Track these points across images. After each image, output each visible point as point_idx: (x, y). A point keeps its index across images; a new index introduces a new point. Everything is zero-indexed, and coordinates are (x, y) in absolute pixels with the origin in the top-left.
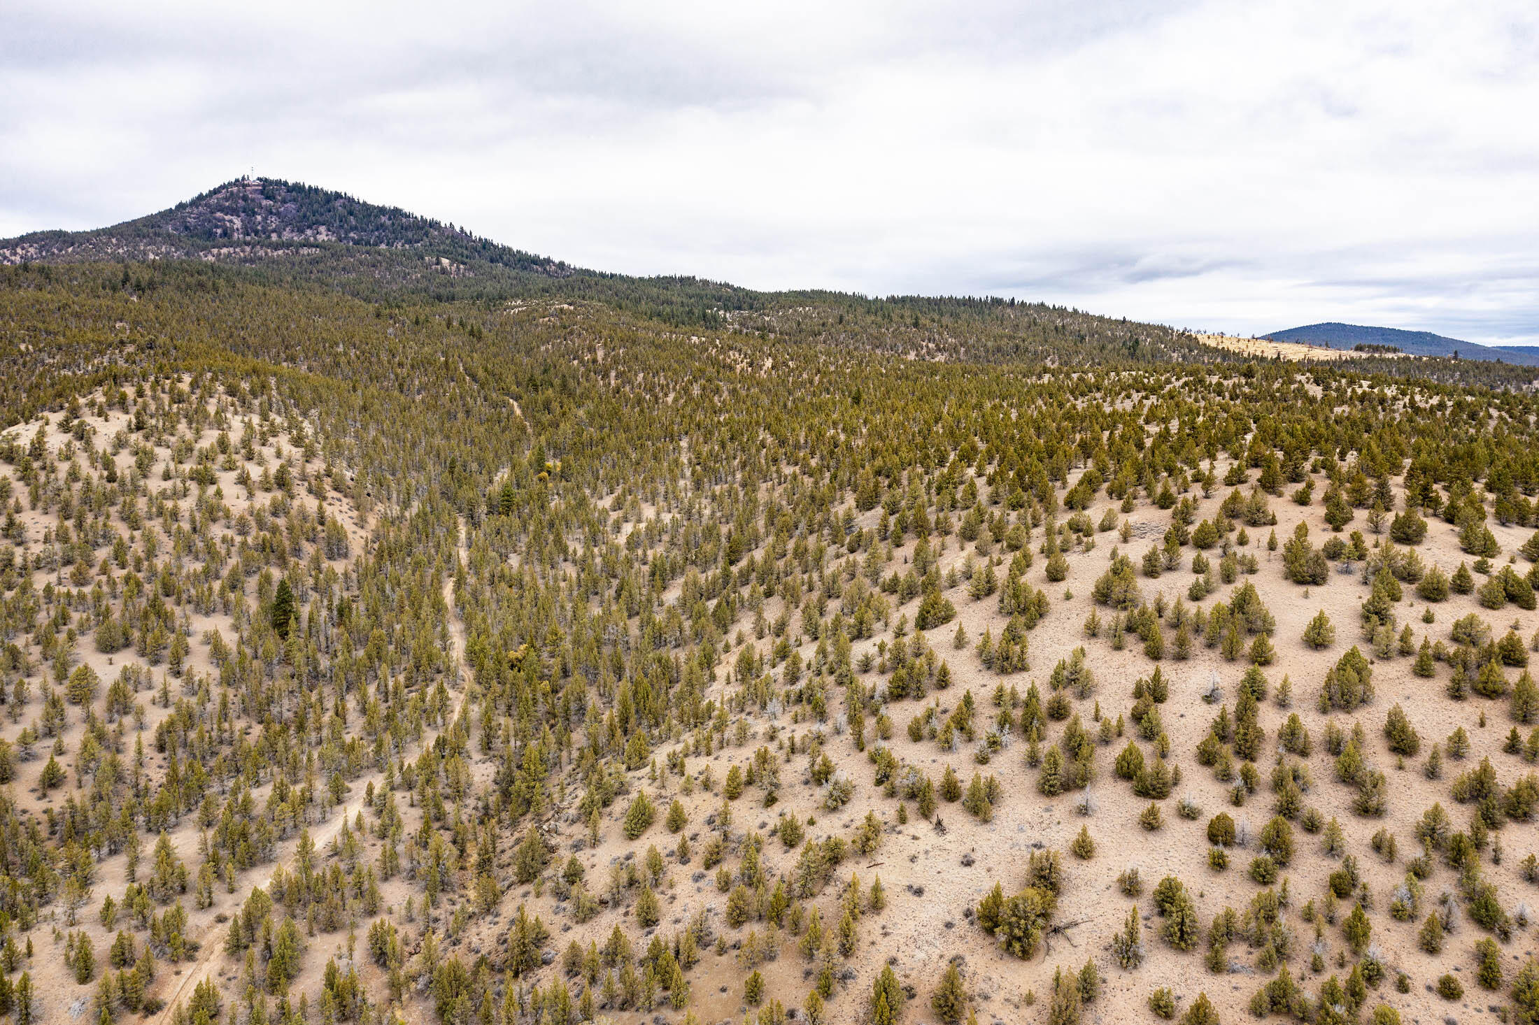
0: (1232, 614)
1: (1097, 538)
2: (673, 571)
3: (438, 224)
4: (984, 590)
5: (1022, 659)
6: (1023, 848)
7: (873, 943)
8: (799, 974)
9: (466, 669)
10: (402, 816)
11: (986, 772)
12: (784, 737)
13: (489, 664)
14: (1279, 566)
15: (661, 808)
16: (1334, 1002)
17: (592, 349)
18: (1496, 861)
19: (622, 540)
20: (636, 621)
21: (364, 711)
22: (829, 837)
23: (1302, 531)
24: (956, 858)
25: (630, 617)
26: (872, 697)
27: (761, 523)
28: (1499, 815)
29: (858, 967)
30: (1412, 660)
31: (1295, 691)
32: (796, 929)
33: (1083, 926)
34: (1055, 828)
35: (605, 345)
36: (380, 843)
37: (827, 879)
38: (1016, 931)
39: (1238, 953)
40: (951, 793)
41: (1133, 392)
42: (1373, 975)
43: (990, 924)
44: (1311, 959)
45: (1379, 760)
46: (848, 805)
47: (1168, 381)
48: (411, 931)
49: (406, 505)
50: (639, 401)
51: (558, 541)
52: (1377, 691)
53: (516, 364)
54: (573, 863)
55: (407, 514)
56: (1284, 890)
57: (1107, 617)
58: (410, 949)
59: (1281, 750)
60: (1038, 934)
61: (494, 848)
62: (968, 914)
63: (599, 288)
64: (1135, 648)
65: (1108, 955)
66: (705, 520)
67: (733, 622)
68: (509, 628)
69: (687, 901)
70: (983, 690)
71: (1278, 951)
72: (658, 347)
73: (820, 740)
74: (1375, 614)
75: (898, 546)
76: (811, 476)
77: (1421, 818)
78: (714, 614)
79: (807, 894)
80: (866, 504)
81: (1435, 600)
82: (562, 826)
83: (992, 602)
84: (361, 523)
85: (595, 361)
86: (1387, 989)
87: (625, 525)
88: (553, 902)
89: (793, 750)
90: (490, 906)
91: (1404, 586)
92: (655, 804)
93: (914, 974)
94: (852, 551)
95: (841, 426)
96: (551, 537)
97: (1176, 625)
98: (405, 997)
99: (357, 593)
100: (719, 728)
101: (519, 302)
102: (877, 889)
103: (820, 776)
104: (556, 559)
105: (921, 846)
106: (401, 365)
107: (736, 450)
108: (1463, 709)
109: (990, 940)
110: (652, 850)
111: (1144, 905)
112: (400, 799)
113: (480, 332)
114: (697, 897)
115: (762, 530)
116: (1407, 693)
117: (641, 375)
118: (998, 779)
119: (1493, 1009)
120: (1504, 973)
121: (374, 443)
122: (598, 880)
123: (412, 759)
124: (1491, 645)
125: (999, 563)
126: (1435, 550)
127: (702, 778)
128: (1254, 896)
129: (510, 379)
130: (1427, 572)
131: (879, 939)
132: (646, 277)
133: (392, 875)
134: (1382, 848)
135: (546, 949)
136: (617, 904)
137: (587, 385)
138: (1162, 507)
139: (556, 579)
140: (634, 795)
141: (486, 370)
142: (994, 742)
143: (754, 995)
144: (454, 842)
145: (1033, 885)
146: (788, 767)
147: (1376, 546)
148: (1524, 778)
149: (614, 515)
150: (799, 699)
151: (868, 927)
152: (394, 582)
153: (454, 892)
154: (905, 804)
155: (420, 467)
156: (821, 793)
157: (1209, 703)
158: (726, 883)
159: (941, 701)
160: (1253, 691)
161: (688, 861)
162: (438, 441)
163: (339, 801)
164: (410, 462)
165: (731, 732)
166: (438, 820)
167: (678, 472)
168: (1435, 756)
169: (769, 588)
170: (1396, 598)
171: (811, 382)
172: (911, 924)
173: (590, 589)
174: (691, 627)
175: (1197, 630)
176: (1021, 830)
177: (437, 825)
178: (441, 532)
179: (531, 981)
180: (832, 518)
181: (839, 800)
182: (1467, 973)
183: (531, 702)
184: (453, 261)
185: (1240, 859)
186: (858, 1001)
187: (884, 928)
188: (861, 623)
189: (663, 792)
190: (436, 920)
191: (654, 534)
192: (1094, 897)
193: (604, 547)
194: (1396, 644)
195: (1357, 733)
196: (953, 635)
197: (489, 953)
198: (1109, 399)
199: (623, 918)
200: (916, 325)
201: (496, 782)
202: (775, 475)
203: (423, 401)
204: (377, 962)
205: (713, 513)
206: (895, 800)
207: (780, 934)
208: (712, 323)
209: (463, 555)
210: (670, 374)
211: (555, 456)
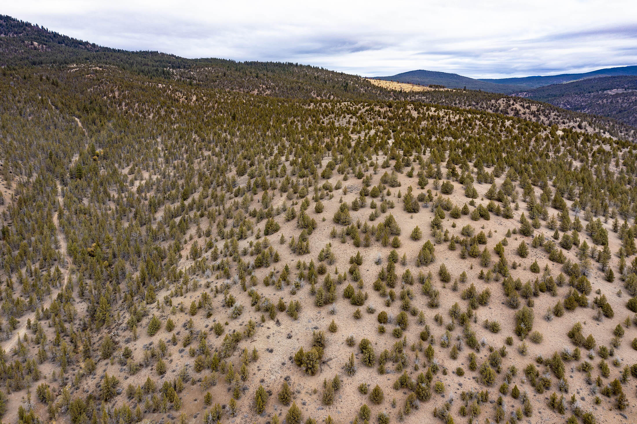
0: (385, 226)
1: (334, 193)
2: (159, 204)
3: (30, 24)
4: (292, 217)
5: (307, 249)
6: (310, 329)
7: (254, 374)
8: (226, 390)
9: (68, 257)
10: (46, 332)
11: (295, 298)
12: (213, 286)
13: (79, 256)
14: (402, 205)
15: (163, 321)
16: (422, 382)
17: (112, 91)
18: (475, 322)
19: (134, 189)
20: (144, 227)
21: (21, 282)
22: (234, 331)
23: (410, 189)
24: (285, 336)
25: (141, 226)
26: (248, 267)
27: (196, 179)
28: (476, 304)
29: (249, 385)
30: (449, 243)
31: (408, 258)
32: (223, 371)
33: (334, 360)
34: (322, 320)
35: (119, 89)
36: (36, 346)
37: (234, 348)
38: (309, 366)
39: (389, 366)
40: (282, 308)
41: (346, 115)
42: (435, 370)
43: (299, 363)
44: (414, 366)
45: (437, 285)
46: (241, 316)
47: (360, 109)
48: (55, 385)
49: (30, 176)
50: (137, 118)
51: (106, 192)
52: (436, 257)
53: (76, 99)
54: (126, 349)
55: (31, 180)
56: (405, 340)
57: (340, 229)
58: (56, 393)
59: (403, 283)
60: (317, 366)
61: (90, 343)
62: (291, 358)
63: (113, 57)
64: (350, 242)
65: (343, 371)
66: (171, 178)
67: (187, 229)
68: (86, 236)
69: (177, 362)
70: (292, 262)
71: (403, 363)
72: (143, 90)
73: (228, 287)
74: (436, 225)
75: (255, 194)
76: (217, 156)
77: (451, 307)
78: (179, 225)
79: (227, 356)
80: (241, 173)
81: (456, 218)
82: (120, 332)
83: (294, 222)
84: (8, 187)
85: (114, 97)
86: (440, 374)
87: (135, 182)
88: (119, 367)
89: (217, 292)
90: (91, 370)
91: (445, 212)
92: (160, 320)
93: (271, 385)
94: (236, 196)
95: (228, 131)
96: (102, 189)
97: (365, 231)
98: (56, 415)
99: (10, 221)
100: (186, 283)
101: (75, 65)
102: (255, 352)
103: (230, 303)
104: (105, 200)
105: (271, 331)
106: (19, 102)
107: (182, 143)
108: (465, 262)
109: (299, 369)
110: (160, 341)
111: (355, 350)
112: (44, 324)
113: (57, 82)
114: (182, 360)
115: (196, 183)
116: (447, 257)
117: (137, 104)
118: (299, 301)
119: (474, 378)
120: (477, 364)
121: (10, 145)
122: (139, 355)
123: (47, 306)
124: (475, 238)
125: (296, 204)
126: (456, 196)
127: (180, 306)
128: (394, 343)
129: (74, 108)
130: (454, 207)
131: (256, 372)
132: (135, 51)
133: (44, 361)
134: (438, 320)
135: (118, 388)
136: (147, 366)
137: (112, 109)
138: (359, 178)
139: (106, 210)
140: (151, 316)
141: (62, 103)
142: (298, 286)
143: (208, 401)
144: (72, 342)
145: (315, 346)
146: (215, 299)
147: (436, 195)
148: (484, 289)
149: (130, 177)
150: (218, 268)
151: (252, 368)
152: (29, 217)
153: (74, 365)
154: (264, 314)
155: (35, 156)
156: (230, 310)
157: (377, 264)
158: (193, 353)
159: (276, 268)
160: (393, 259)
161: (177, 344)
162: (42, 142)
163: (15, 328)
164: (29, 153)
165: (190, 285)
166: (63, 332)
167: (157, 155)
168: (456, 283)
169: (202, 212)
170: (442, 218)
171: (214, 107)
172: (269, 365)
173: (122, 214)
174: (170, 232)
175: (373, 234)
176: (309, 322)
177: (62, 335)
178: (49, 189)
179: (113, 402)
180: (227, 180)
181: (237, 314)
182: (466, 365)
183: (100, 273)
184: (40, 43)
185: (390, 328)
186: (250, 398)
187: (258, 367)
188: (242, 233)
189: (163, 314)
190: (67, 379)
191: (149, 186)
192: (338, 347)
193: (127, 193)
194: (443, 237)
195: (430, 275)
196: (280, 238)
197: (93, 392)
198: (337, 118)
199: (151, 371)
200: (257, 77)
201: (87, 311)
202: (201, 156)
203: (32, 120)
204: (42, 401)
205: (175, 174)
206: (260, 312)
207: (216, 374)
208: (167, 75)
209: (61, 199)
210: (150, 104)
211: (100, 147)
